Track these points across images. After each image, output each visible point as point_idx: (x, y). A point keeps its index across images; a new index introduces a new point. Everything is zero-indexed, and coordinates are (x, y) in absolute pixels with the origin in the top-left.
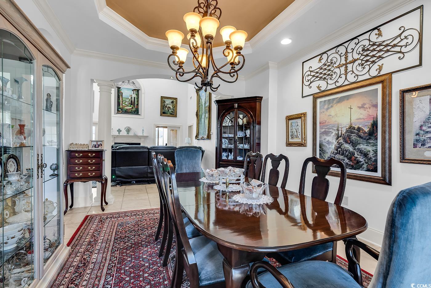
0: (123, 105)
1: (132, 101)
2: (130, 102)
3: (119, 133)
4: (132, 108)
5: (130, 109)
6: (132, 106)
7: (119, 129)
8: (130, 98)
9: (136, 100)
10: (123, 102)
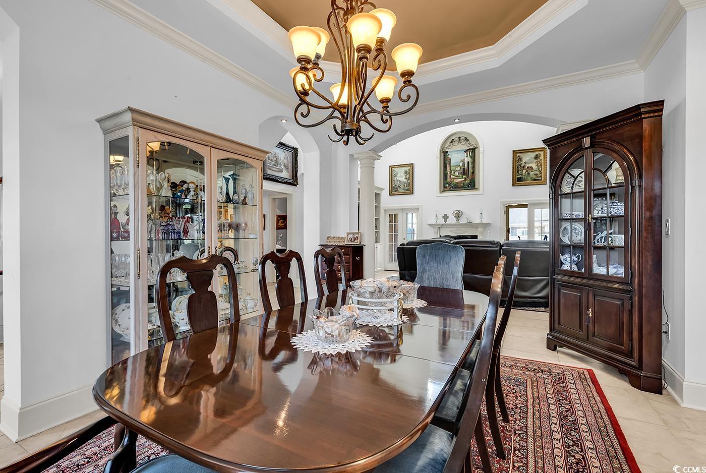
0: (452, 176)
1: (464, 169)
2: (462, 171)
3: (445, 221)
4: (465, 180)
5: (461, 182)
6: (464, 176)
7: (446, 215)
8: (461, 164)
9: (470, 164)
10: (451, 172)
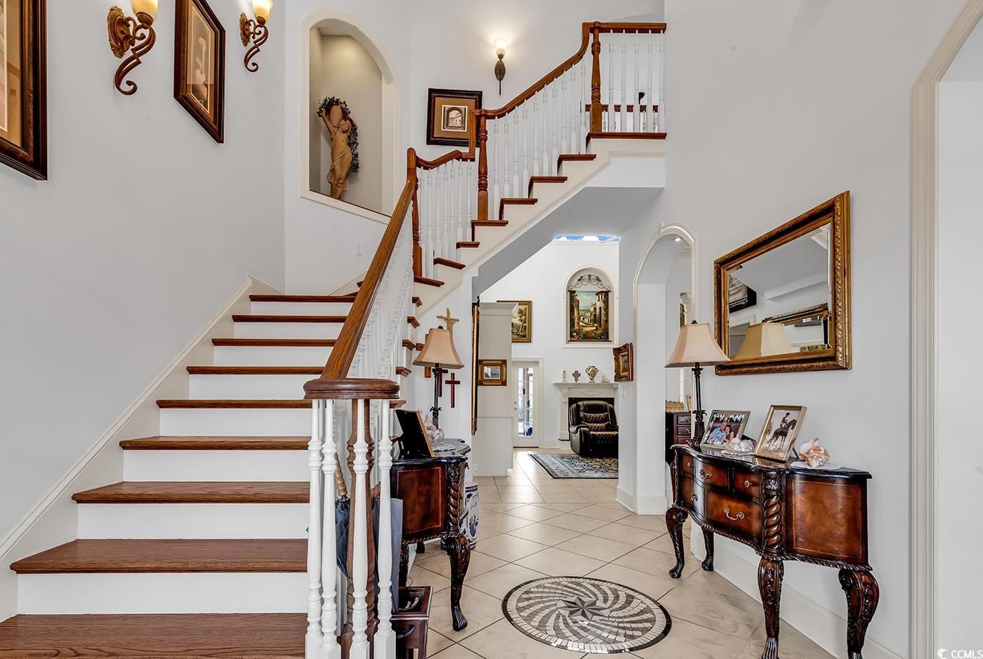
0: (581, 324)
1: (595, 315)
2: (592, 317)
3: (576, 380)
4: (597, 329)
5: (592, 331)
6: (595, 325)
7: (577, 372)
8: (592, 309)
9: (603, 311)
10: (579, 318)
